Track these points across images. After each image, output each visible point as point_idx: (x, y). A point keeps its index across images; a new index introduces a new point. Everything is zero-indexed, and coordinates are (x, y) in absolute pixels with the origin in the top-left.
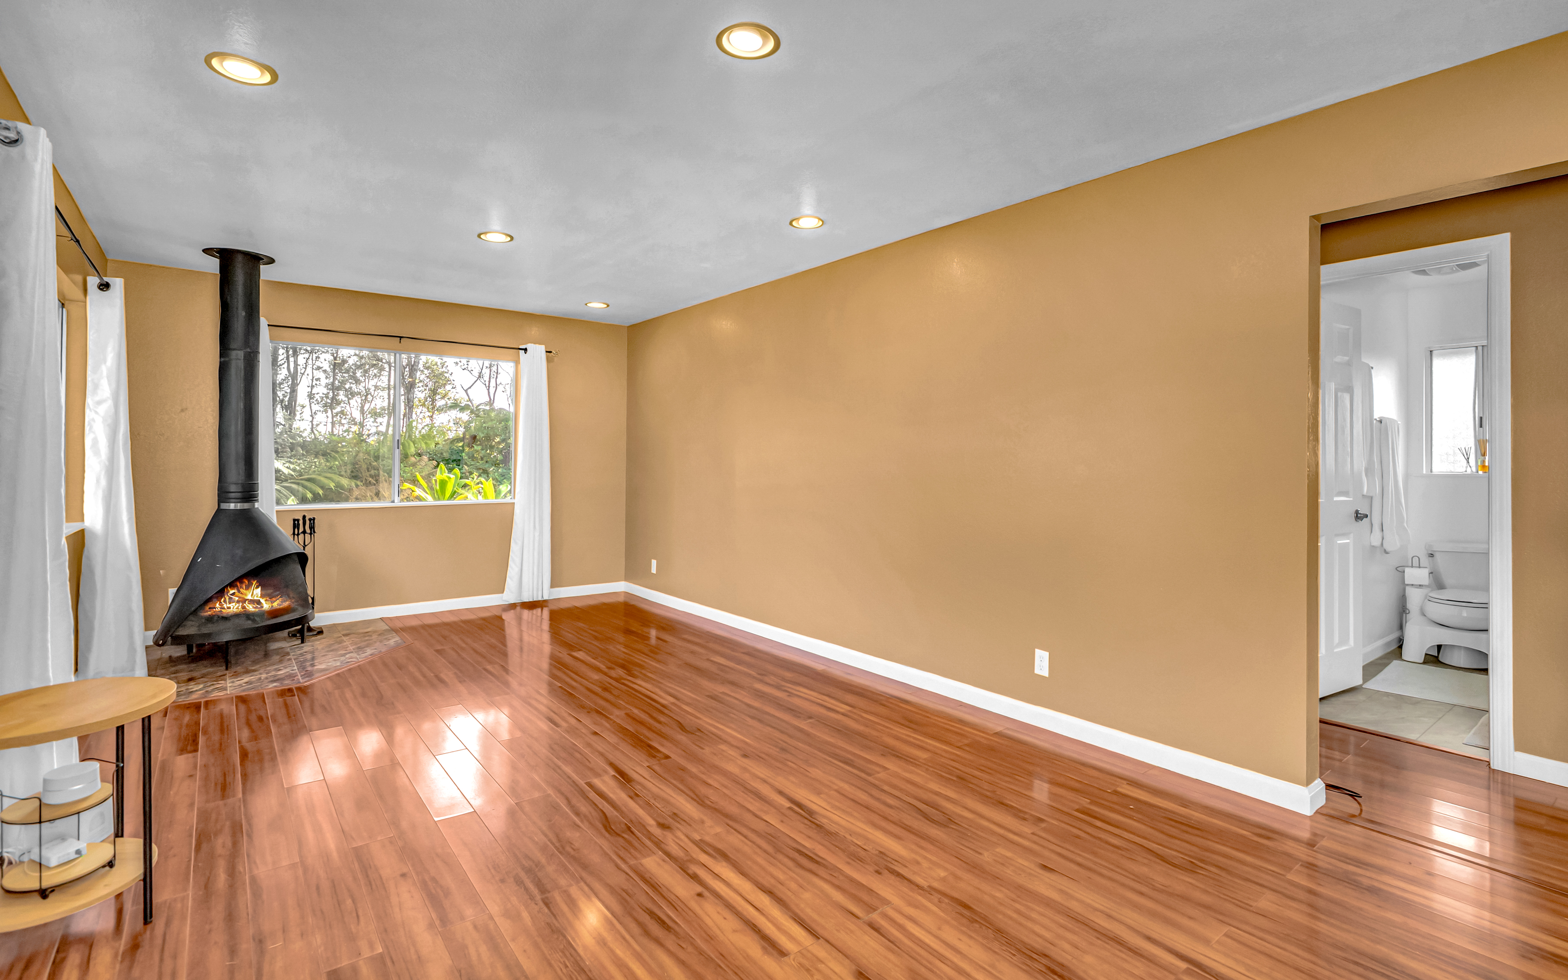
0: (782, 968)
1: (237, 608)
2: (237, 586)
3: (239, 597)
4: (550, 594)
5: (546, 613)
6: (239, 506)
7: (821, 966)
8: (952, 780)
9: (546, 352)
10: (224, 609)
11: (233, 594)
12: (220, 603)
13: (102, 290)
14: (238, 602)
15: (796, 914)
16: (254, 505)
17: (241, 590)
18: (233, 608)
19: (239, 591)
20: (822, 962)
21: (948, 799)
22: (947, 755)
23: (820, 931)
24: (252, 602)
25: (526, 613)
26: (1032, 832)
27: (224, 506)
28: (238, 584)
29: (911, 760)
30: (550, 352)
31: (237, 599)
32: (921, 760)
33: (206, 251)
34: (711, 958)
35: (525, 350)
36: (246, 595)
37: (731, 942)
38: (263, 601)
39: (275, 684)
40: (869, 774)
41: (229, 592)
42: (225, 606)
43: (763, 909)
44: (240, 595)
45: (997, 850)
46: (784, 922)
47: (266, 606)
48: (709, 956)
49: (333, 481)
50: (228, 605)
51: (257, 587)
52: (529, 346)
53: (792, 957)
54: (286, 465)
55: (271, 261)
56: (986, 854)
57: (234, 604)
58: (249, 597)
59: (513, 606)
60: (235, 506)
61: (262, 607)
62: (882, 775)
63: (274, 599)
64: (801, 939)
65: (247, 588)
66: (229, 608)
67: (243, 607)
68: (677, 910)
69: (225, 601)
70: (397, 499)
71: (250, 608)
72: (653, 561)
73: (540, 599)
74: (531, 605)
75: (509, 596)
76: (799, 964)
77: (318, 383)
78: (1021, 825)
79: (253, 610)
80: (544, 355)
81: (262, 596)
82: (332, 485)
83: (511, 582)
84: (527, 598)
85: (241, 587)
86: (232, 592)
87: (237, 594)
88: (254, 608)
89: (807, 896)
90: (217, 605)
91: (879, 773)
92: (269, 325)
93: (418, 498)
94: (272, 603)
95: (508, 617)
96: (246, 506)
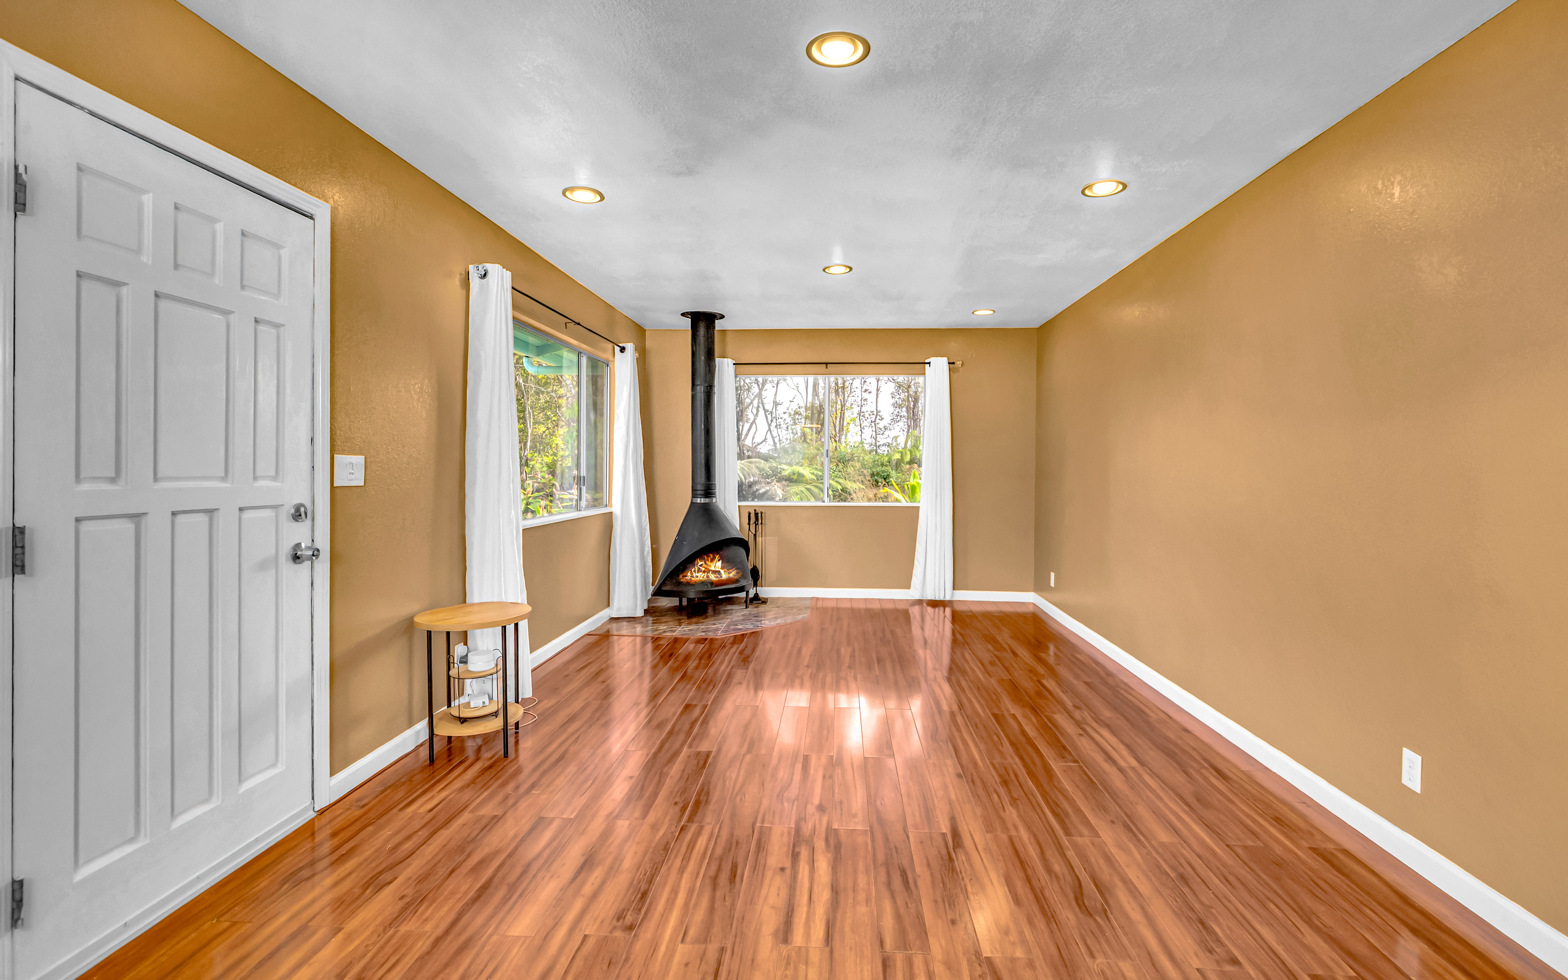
0: (772, 951)
1: (703, 577)
2: (704, 559)
3: (706, 568)
4: (953, 595)
5: (948, 611)
6: (703, 500)
7: (802, 967)
8: (1168, 875)
9: (949, 363)
10: (693, 577)
11: (701, 565)
12: (692, 574)
13: (623, 352)
14: (704, 572)
15: (835, 918)
16: (712, 500)
17: (707, 562)
18: (699, 576)
19: (706, 563)
20: (807, 964)
21: (1133, 891)
22: (1197, 848)
23: (837, 943)
24: (714, 572)
25: (930, 609)
26: (1200, 966)
27: (695, 500)
28: (706, 557)
29: (1142, 838)
30: (953, 363)
31: (703, 569)
32: (1153, 843)
33: (683, 315)
34: (734, 916)
35: (929, 363)
36: (710, 566)
37: (760, 914)
38: (722, 572)
39: (702, 634)
40: (1068, 833)
41: (698, 563)
42: (694, 575)
43: (814, 902)
44: (706, 566)
45: (1121, 964)
46: (818, 922)
47: (724, 576)
48: (734, 914)
49: (840, 484)
50: (697, 574)
51: (719, 560)
52: (932, 360)
53: (790, 947)
54: (811, 472)
55: (722, 317)
56: (1100, 960)
57: (701, 573)
58: (712, 568)
59: (920, 602)
60: (700, 501)
61: (721, 577)
62: (1084, 841)
63: (730, 571)
64: (814, 938)
65: (712, 561)
66: (697, 577)
67: (708, 577)
68: (754, 872)
69: (695, 571)
70: (826, 499)
71: (713, 577)
72: (1052, 573)
73: (942, 599)
74: (935, 604)
75: (913, 593)
76: (788, 955)
77: (865, 403)
78: (1196, 955)
79: (715, 579)
80: (946, 367)
81: (722, 568)
82: (839, 487)
83: (916, 580)
84: (930, 596)
85: (708, 560)
86: (700, 563)
87: (704, 565)
88: (715, 577)
89: (862, 909)
90: (689, 574)
91: (1081, 836)
92: (734, 364)
93: (897, 500)
94: (729, 573)
95: (915, 611)
96: (707, 500)
